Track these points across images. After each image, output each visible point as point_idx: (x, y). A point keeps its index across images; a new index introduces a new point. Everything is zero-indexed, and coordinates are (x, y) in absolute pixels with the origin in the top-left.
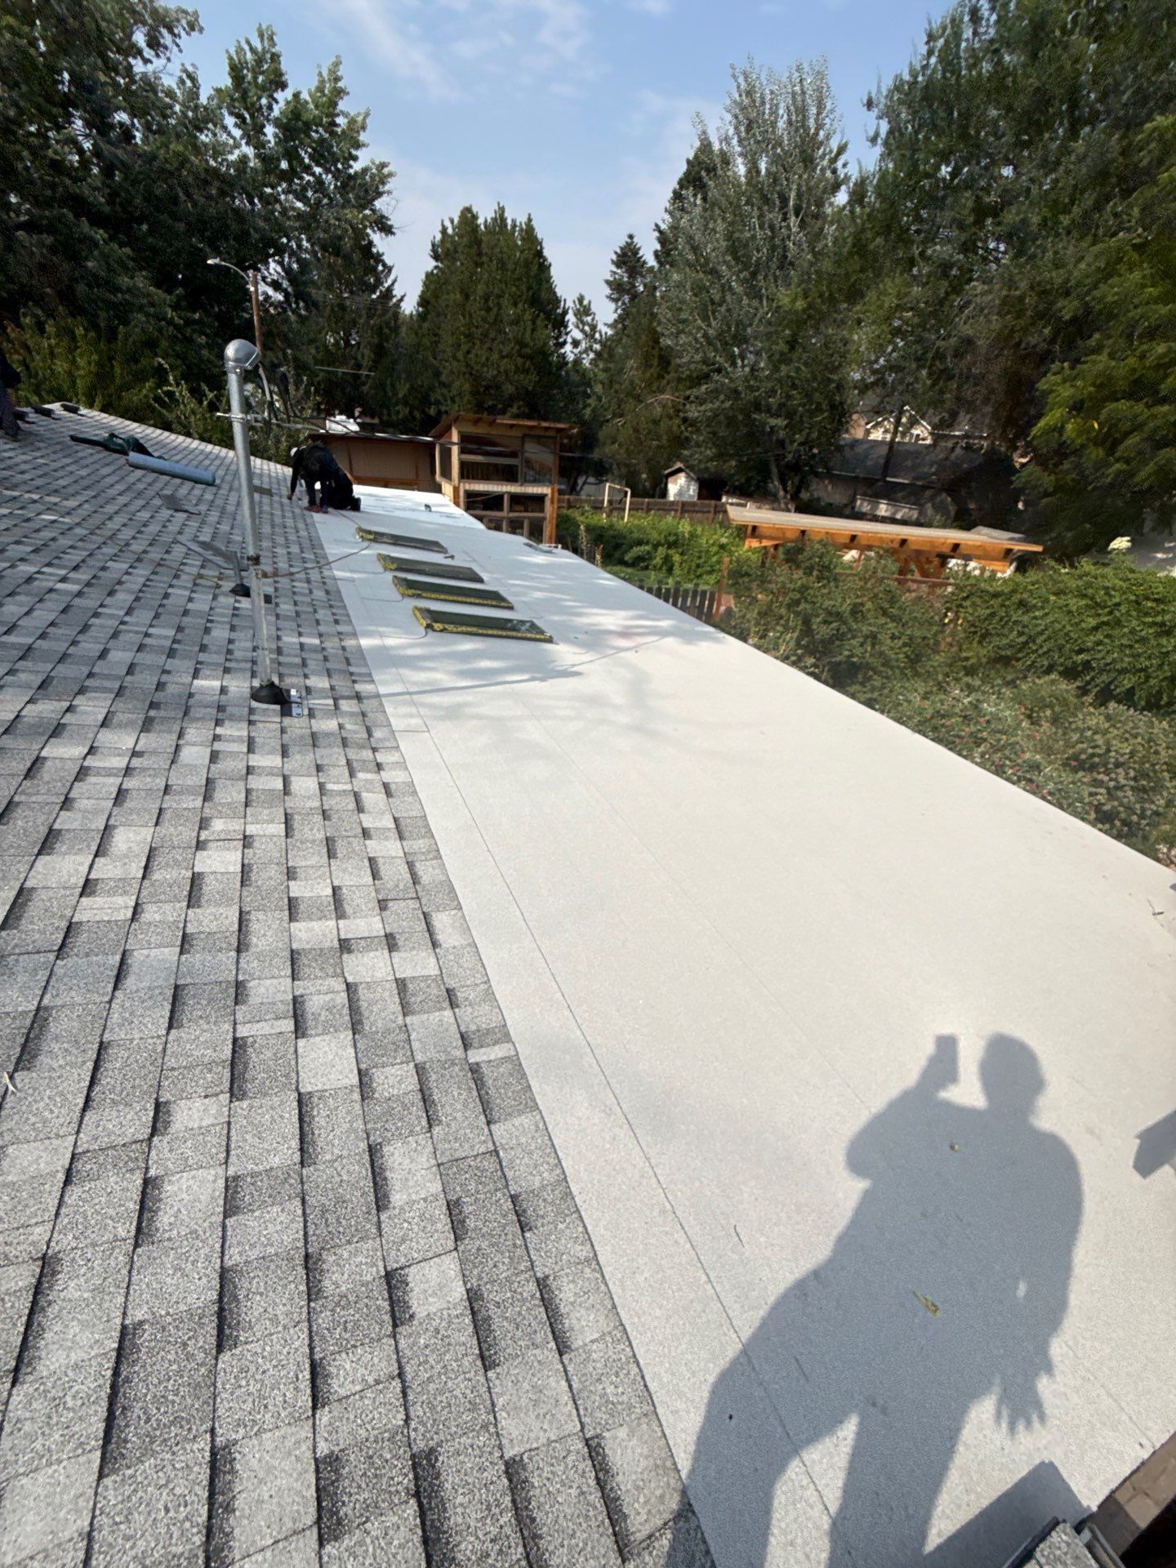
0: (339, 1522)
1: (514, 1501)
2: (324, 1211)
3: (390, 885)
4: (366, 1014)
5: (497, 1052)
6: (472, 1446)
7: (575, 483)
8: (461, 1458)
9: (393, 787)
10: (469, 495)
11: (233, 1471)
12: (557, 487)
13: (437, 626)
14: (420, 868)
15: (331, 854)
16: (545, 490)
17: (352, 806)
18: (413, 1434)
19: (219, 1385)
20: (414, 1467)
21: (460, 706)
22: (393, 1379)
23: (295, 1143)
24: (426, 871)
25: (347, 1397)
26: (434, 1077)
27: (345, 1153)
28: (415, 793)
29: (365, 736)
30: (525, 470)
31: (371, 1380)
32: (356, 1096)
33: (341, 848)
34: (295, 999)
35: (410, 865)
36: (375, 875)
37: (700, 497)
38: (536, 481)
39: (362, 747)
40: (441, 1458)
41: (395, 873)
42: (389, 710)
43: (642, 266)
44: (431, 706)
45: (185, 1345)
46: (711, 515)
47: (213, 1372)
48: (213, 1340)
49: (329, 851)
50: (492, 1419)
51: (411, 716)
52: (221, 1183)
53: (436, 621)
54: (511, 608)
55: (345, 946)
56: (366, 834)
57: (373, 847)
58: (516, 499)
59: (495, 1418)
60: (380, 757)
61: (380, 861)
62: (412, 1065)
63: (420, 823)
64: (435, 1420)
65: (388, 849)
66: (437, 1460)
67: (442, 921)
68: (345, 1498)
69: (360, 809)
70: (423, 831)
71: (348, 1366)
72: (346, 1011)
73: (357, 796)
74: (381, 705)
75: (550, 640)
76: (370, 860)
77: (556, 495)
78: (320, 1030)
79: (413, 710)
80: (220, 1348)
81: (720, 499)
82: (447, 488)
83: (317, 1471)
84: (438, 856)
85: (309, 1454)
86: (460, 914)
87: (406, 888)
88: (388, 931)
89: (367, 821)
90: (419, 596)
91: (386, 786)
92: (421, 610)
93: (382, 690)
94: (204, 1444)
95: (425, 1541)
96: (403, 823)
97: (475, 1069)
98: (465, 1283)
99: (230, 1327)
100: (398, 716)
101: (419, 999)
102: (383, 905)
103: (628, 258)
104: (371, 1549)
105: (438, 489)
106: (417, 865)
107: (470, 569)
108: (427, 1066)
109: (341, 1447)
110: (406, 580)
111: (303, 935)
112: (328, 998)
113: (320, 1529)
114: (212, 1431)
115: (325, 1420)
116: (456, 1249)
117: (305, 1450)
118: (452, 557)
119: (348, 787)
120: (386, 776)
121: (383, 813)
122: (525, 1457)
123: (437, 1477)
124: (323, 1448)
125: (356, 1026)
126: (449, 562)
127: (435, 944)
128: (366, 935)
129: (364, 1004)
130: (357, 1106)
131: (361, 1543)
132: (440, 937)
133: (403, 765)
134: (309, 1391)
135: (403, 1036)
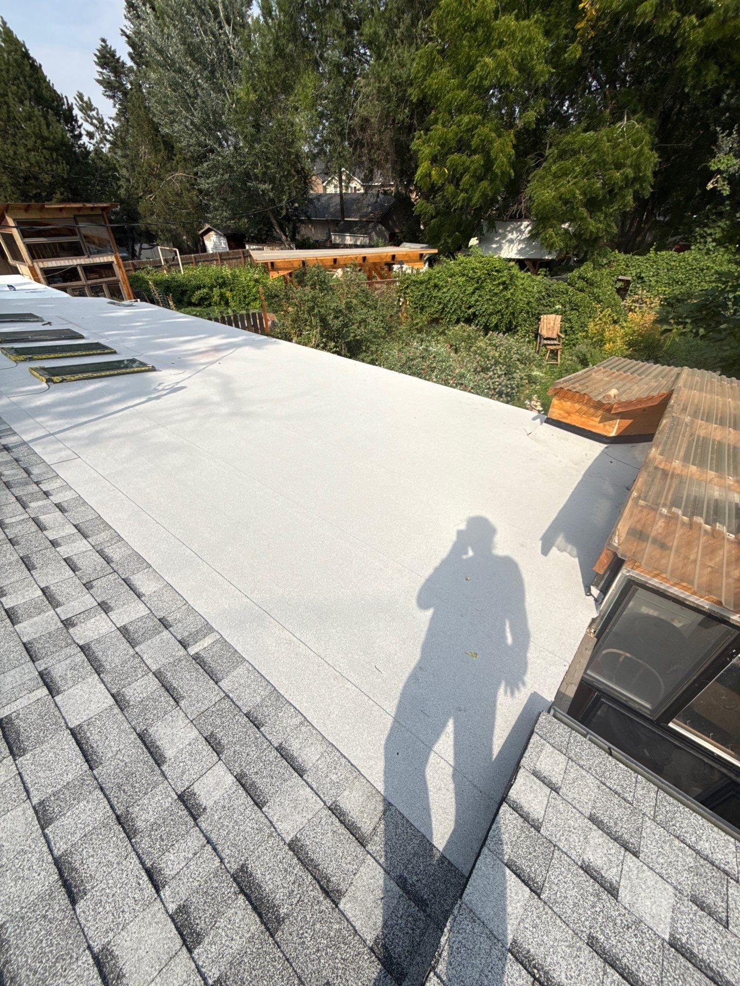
0: (198, 935)
1: (299, 859)
2: (119, 786)
3: (90, 571)
4: (104, 659)
5: (208, 641)
6: (266, 849)
7: (134, 250)
8: (262, 858)
9: (65, 505)
10: (46, 271)
11: (113, 957)
12: (119, 255)
13: (55, 379)
14: (109, 551)
15: (30, 567)
16: (110, 258)
17: (34, 528)
18: (228, 866)
19: (83, 921)
20: (235, 880)
21: (98, 432)
22: (205, 846)
23: (80, 760)
24: (114, 553)
25: (178, 873)
26: (169, 674)
27: (121, 747)
28: (85, 503)
29: (25, 475)
30: (87, 245)
31: (190, 855)
32: (116, 710)
33: (36, 560)
34: (41, 674)
35: (101, 553)
36: (74, 569)
37: (230, 247)
38: (99, 253)
39: (27, 484)
40: (249, 866)
41: (90, 562)
42: (38, 449)
43: (123, 67)
44: (75, 439)
45: (45, 917)
46: (242, 259)
47: (75, 917)
48: (67, 901)
49: (27, 566)
50: (273, 829)
51: (60, 450)
52: (31, 812)
53: (53, 376)
54: (115, 353)
55: (68, 623)
56: (54, 544)
57: (64, 551)
58: (88, 269)
59: (274, 828)
60: (45, 487)
61: (75, 558)
62: (150, 674)
63: (98, 522)
64: (239, 851)
65: (78, 548)
66: (247, 868)
67: (139, 580)
68: (198, 921)
69: (41, 527)
70: (102, 526)
71: (172, 858)
72: (86, 664)
73: (36, 521)
74: (30, 448)
75: (153, 369)
76: (65, 560)
77: (120, 260)
78: (71, 683)
79: (61, 446)
80: (73, 902)
81: (245, 248)
82: (23, 268)
83: (173, 920)
84: (120, 539)
85: (165, 916)
86: (151, 570)
87: (103, 569)
88: (99, 600)
89: (51, 535)
90: (31, 359)
91: (58, 506)
92: (36, 369)
93: (26, 438)
94: (87, 958)
95: (255, 909)
96: (83, 527)
97: (197, 658)
98: (232, 774)
99: (76, 887)
100: (48, 453)
101: (141, 633)
102: (88, 586)
103: (106, 58)
104: (223, 934)
105: (15, 271)
106: (106, 550)
107: (68, 330)
108: (162, 669)
109: (184, 899)
110: (12, 348)
111: (29, 630)
112: (68, 662)
113: (187, 946)
114: (89, 947)
115: (167, 893)
116: (220, 759)
117: (162, 916)
118: (49, 323)
119: (26, 516)
120: (56, 499)
121: (63, 525)
122: (298, 836)
123: (251, 875)
124: (172, 907)
125: (98, 670)
126: (48, 328)
127: (139, 596)
128: (83, 609)
129: (99, 654)
130: (120, 716)
131: (215, 936)
132: (142, 590)
133: (67, 487)
134: (150, 886)
135: (138, 660)
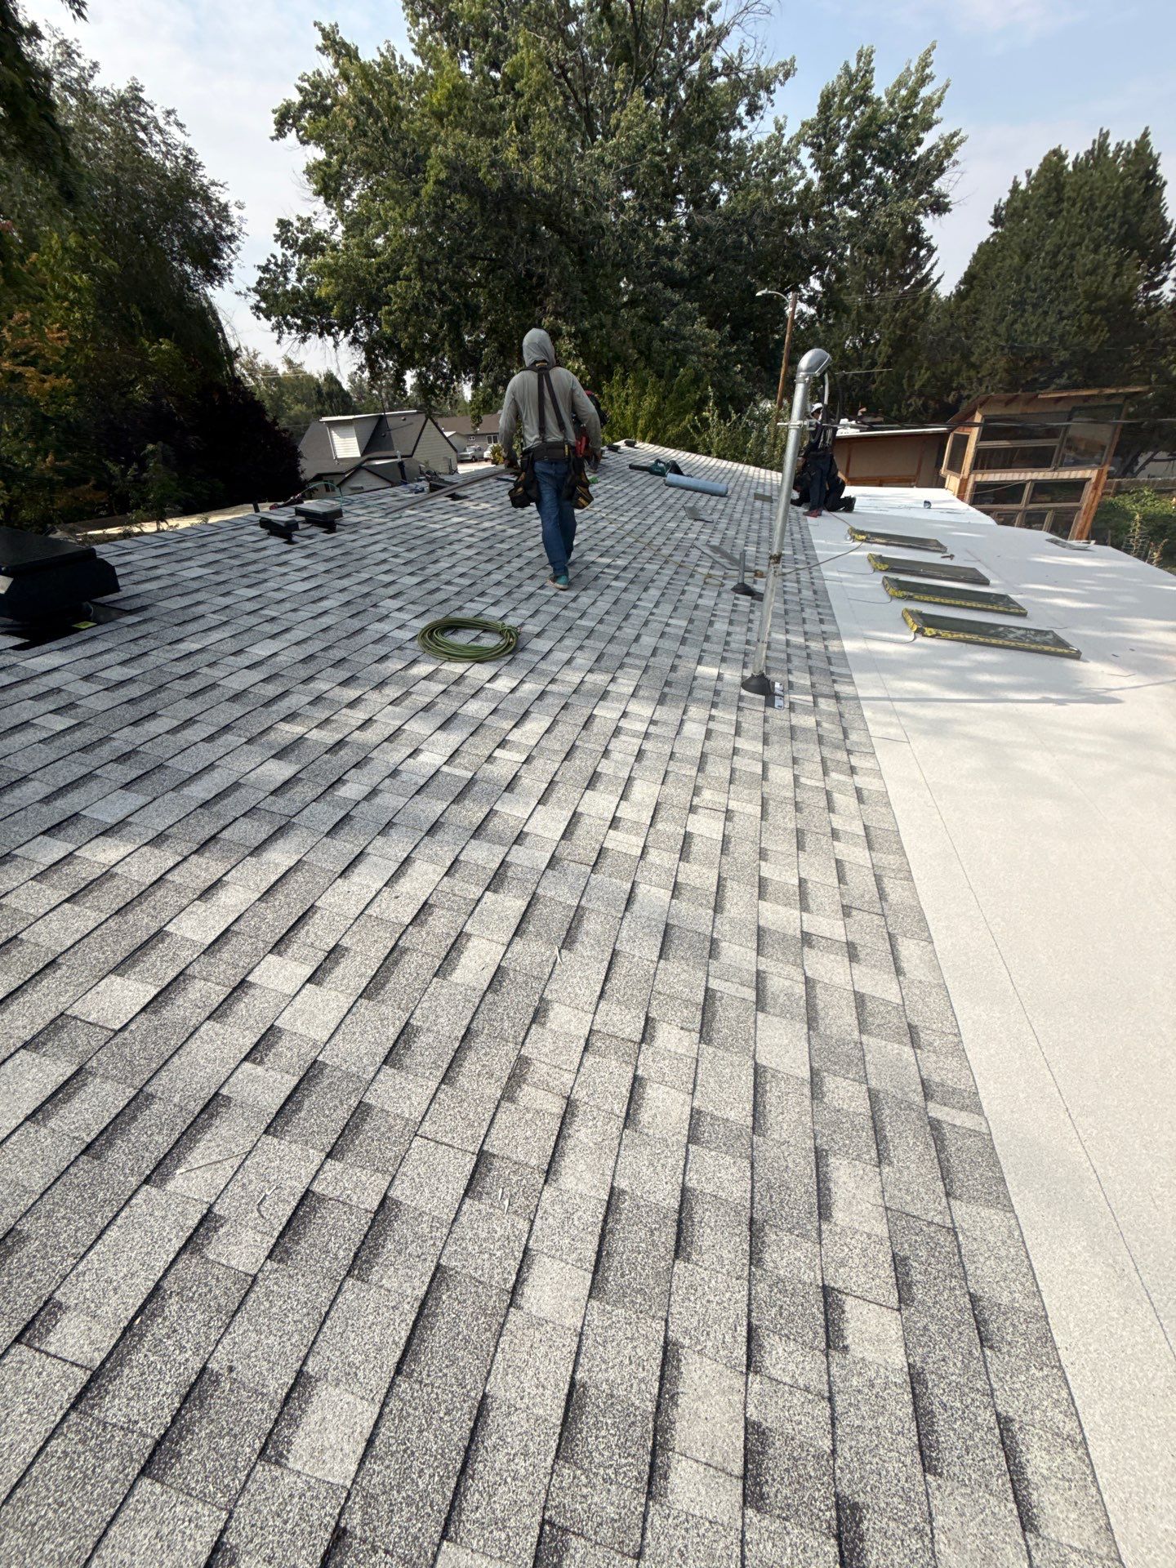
0: (762, 1497)
2: (770, 1187)
3: (856, 893)
4: (822, 1014)
5: (964, 1120)
9: (865, 793)
10: (979, 486)
11: (679, 1369)
12: (1107, 468)
13: (928, 631)
14: (888, 884)
15: (800, 846)
16: (1090, 474)
17: (823, 804)
18: (838, 1472)
19: (674, 1286)
20: (838, 1508)
22: (823, 1398)
23: (749, 1107)
24: (896, 891)
25: (777, 1381)
26: (887, 1112)
27: (792, 1141)
28: (888, 804)
29: (841, 736)
30: (1064, 451)
31: (801, 1382)
32: (807, 1091)
33: (809, 840)
34: (758, 972)
35: (878, 879)
36: (841, 879)
38: (1076, 464)
39: (838, 747)
41: (861, 882)
42: (867, 714)
44: (913, 717)
45: (652, 1232)
47: (671, 1271)
48: (673, 1244)
49: (798, 842)
50: (928, 1530)
51: (890, 724)
52: (687, 1110)
53: (927, 624)
54: (1023, 614)
55: (806, 939)
56: (835, 835)
57: (841, 849)
58: (1040, 487)
59: (932, 1532)
60: (854, 761)
61: (847, 866)
62: (864, 1087)
63: (892, 838)
64: (862, 1477)
65: (856, 855)
67: (909, 949)
69: (831, 808)
70: (895, 846)
71: (780, 1352)
72: (802, 1003)
73: (828, 794)
74: (859, 707)
75: (1076, 656)
76: (837, 861)
77: (1105, 477)
78: (778, 1011)
79: (894, 720)
80: (677, 1253)
82: (953, 482)
83: (746, 1430)
84: (910, 878)
85: (740, 1408)
86: (930, 948)
87: (871, 902)
88: (850, 938)
89: (837, 822)
90: (910, 598)
91: (858, 791)
92: (911, 613)
93: (861, 693)
96: (873, 833)
97: (935, 1126)
98: (908, 1356)
99: (685, 1240)
100: (877, 723)
101: (877, 1022)
102: (847, 911)
105: (940, 483)
106: (885, 880)
107: (974, 570)
108: (881, 1096)
109: (769, 1425)
110: (897, 581)
111: (768, 915)
112: (787, 983)
113: (744, 1487)
114: (667, 1323)
115: (756, 1387)
117: (737, 1403)
118: (952, 557)
119: (821, 784)
120: (860, 781)
121: (853, 818)
123: (862, 1539)
124: (753, 1413)
125: (812, 1021)
126: (947, 562)
127: (899, 971)
128: (828, 935)
129: (820, 1005)
130: (807, 1102)
131: (780, 1536)
132: (904, 965)
133: (878, 774)
134: (744, 1348)
135: (857, 1053)
